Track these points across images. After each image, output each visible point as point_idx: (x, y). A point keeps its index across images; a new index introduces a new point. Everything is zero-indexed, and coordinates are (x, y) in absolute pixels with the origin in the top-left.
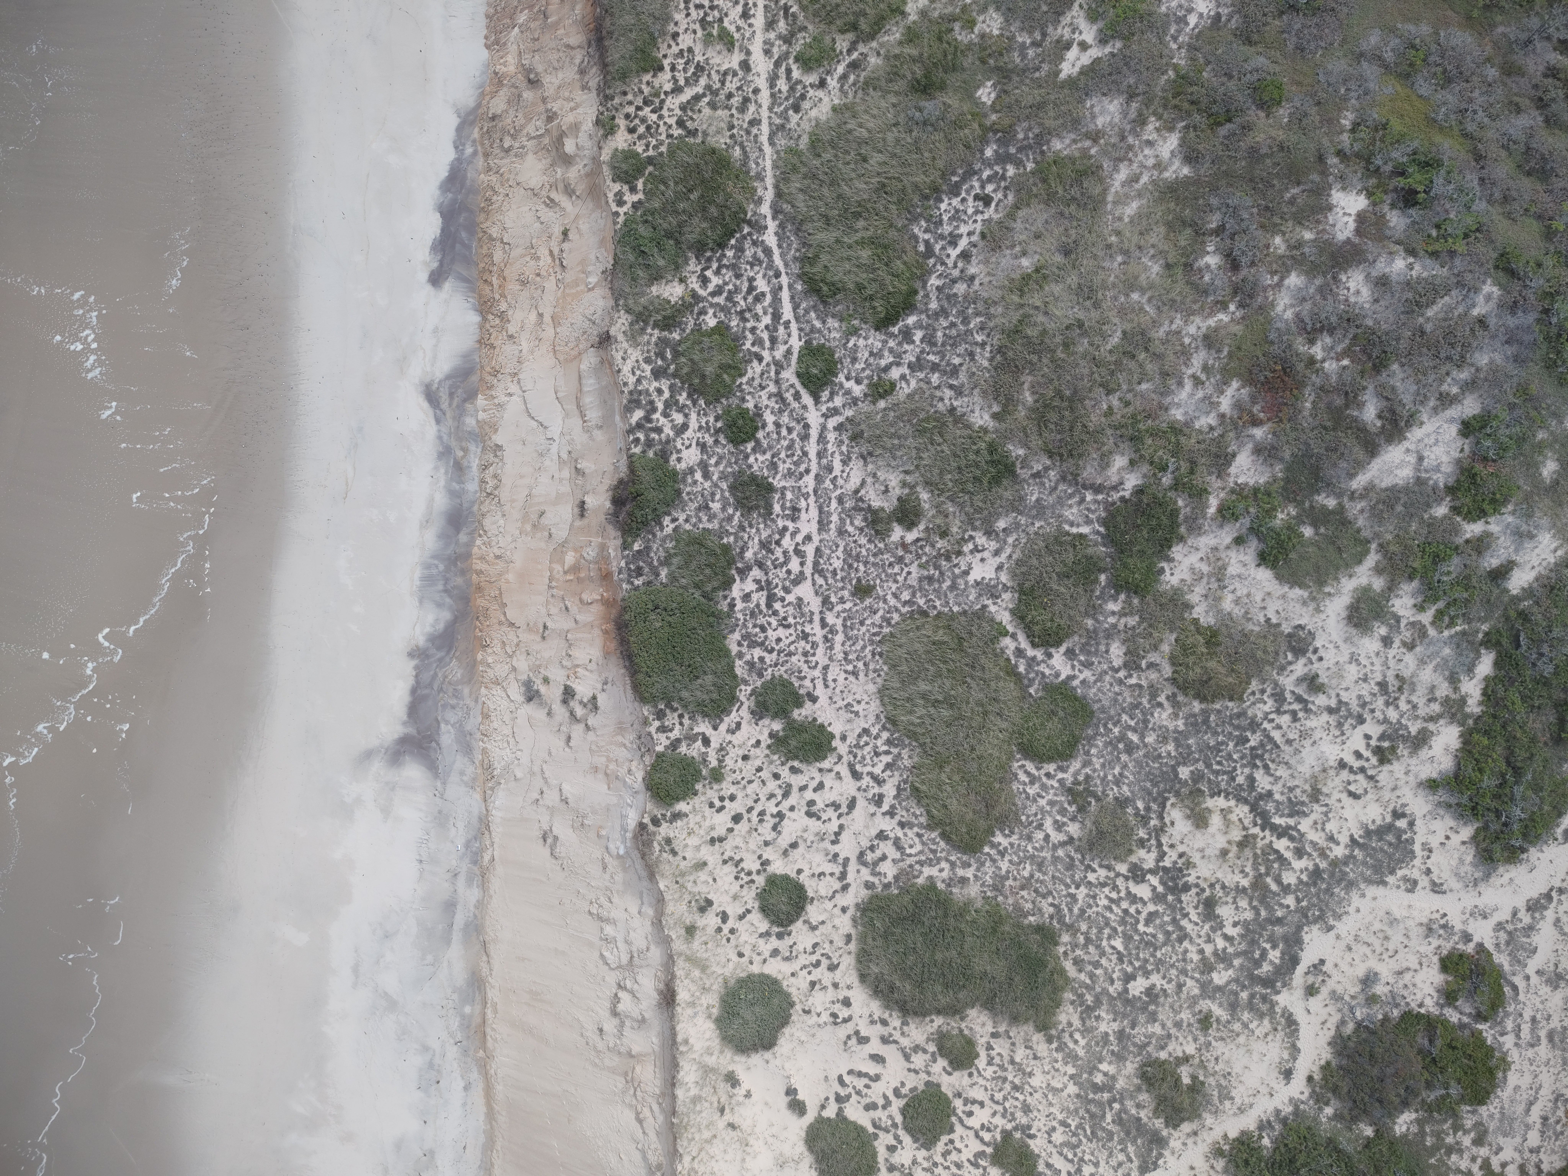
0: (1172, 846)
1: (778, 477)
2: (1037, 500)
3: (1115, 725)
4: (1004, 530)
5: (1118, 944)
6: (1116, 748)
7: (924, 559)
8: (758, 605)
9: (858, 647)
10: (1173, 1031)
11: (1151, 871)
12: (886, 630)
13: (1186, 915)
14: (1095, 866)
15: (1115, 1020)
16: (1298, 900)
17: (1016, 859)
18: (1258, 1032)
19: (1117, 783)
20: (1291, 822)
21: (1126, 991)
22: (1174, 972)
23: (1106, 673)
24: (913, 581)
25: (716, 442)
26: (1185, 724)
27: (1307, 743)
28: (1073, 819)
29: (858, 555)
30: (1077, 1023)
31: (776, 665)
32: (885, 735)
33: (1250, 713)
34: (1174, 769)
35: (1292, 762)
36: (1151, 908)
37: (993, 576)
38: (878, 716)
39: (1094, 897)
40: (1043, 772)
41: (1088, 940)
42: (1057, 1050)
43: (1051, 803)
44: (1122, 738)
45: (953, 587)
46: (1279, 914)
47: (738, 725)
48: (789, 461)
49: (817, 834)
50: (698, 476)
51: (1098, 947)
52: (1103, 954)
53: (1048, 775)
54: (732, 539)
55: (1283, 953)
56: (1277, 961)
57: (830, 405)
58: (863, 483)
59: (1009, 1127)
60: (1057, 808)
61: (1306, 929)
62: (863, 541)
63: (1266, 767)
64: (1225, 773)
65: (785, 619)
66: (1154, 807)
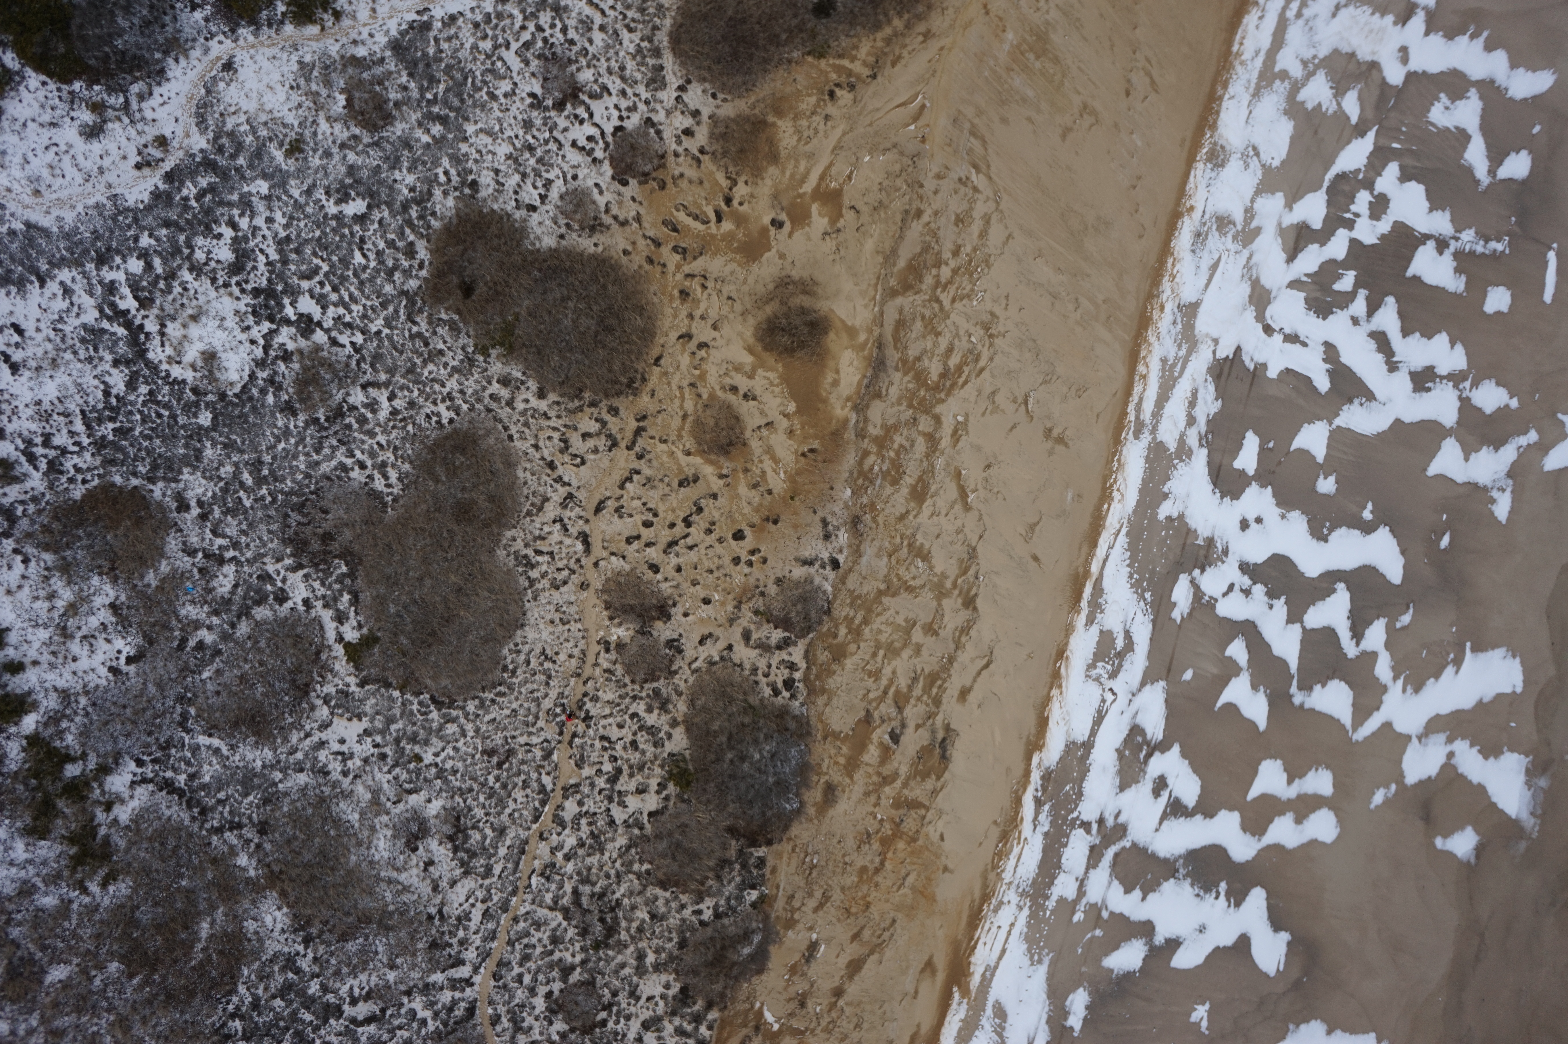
0: (253, 342)
1: (554, 924)
2: (247, 795)
3: (263, 498)
4: (301, 770)
5: (358, 258)
6: (272, 472)
7: (412, 766)
8: (631, 776)
9: (530, 686)
10: (335, 150)
11: (288, 322)
12: (488, 695)
13: (268, 264)
14: (349, 349)
15: (395, 181)
16: (136, 239)
17: (437, 387)
18: (243, 118)
19: (287, 432)
20: (105, 325)
21: (369, 207)
22: (309, 210)
23: (248, 560)
24: (437, 744)
25: (615, 994)
26: (180, 472)
27: (46, 405)
28: (353, 408)
29: (490, 797)
30: (438, 193)
31: (634, 698)
32: (534, 574)
33: (98, 461)
34: (214, 427)
35: (73, 390)
36: (305, 285)
37: (336, 720)
38: (535, 599)
39: (364, 316)
40: (368, 472)
41: (390, 273)
42: (471, 172)
43: (371, 434)
44: (260, 481)
45: (390, 720)
46: (164, 231)
47: (702, 642)
48: (534, 940)
49: (653, 487)
50: (651, 958)
51: (381, 262)
52: (379, 253)
53: (362, 466)
54: (636, 867)
55: (179, 190)
56: (189, 184)
57: (458, 995)
58: (453, 883)
59: (553, 113)
60: (368, 427)
61: (141, 207)
62: (479, 812)
63: (107, 393)
64: (158, 403)
65: (605, 749)
66: (255, 392)
